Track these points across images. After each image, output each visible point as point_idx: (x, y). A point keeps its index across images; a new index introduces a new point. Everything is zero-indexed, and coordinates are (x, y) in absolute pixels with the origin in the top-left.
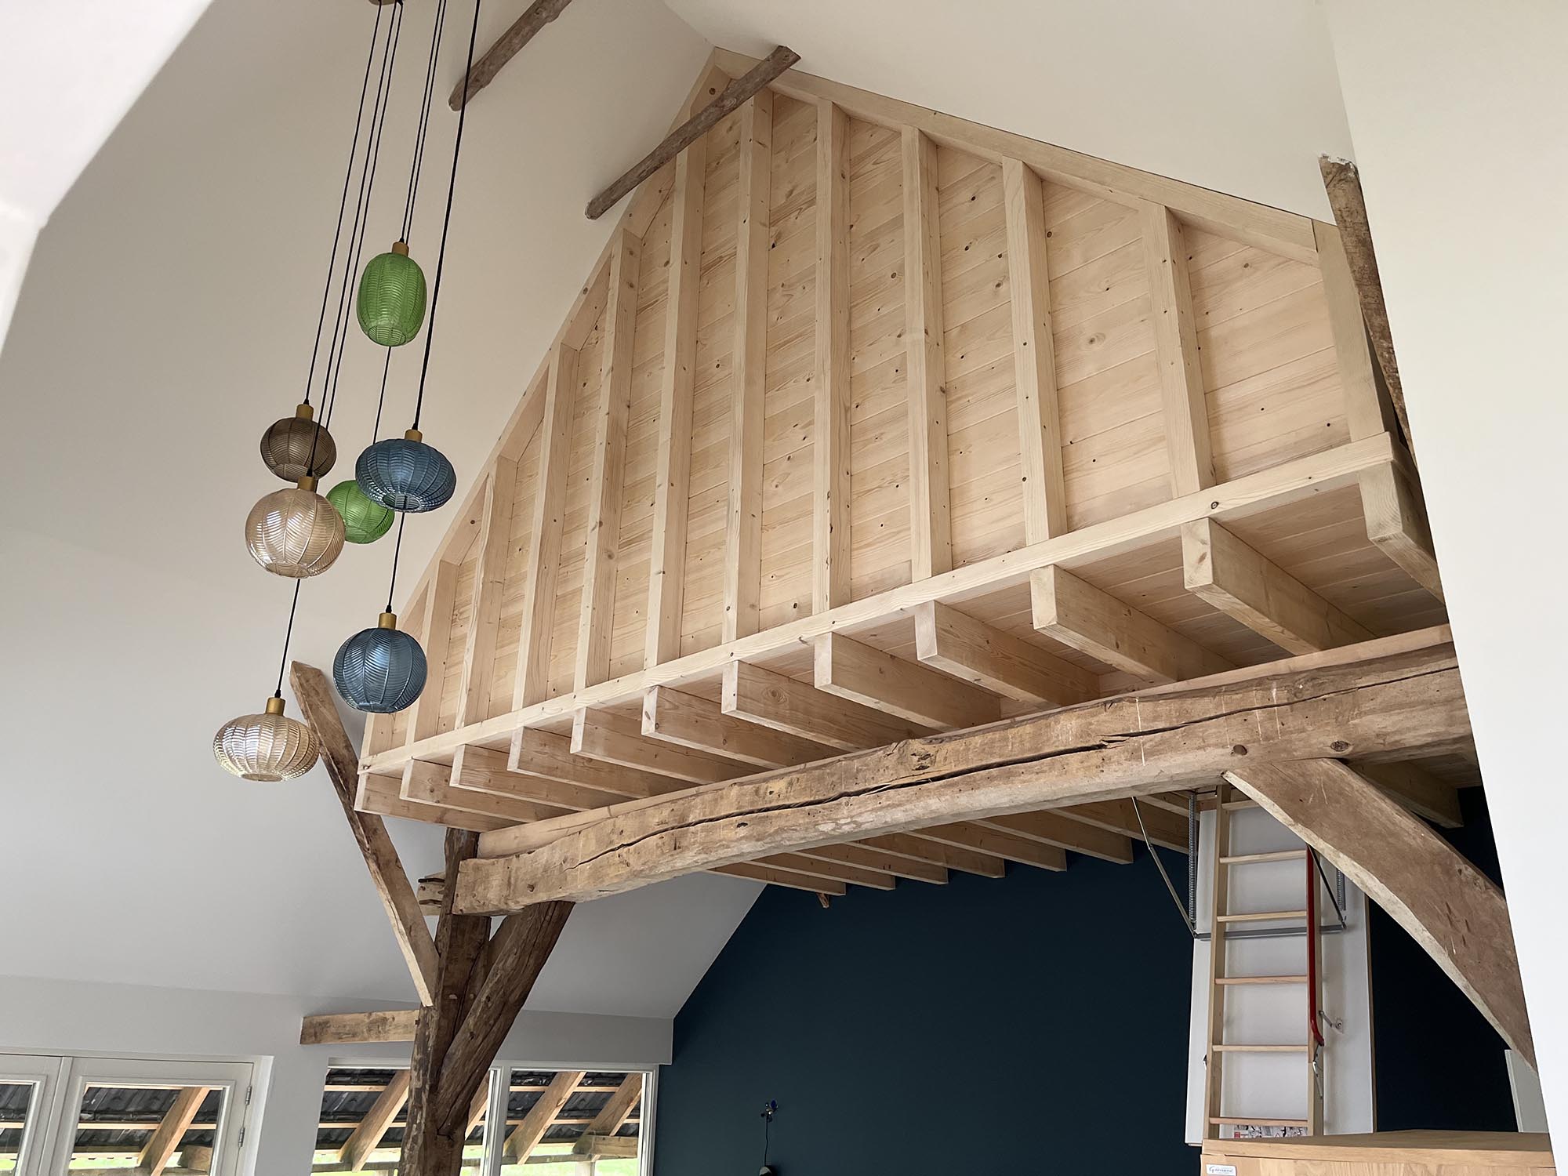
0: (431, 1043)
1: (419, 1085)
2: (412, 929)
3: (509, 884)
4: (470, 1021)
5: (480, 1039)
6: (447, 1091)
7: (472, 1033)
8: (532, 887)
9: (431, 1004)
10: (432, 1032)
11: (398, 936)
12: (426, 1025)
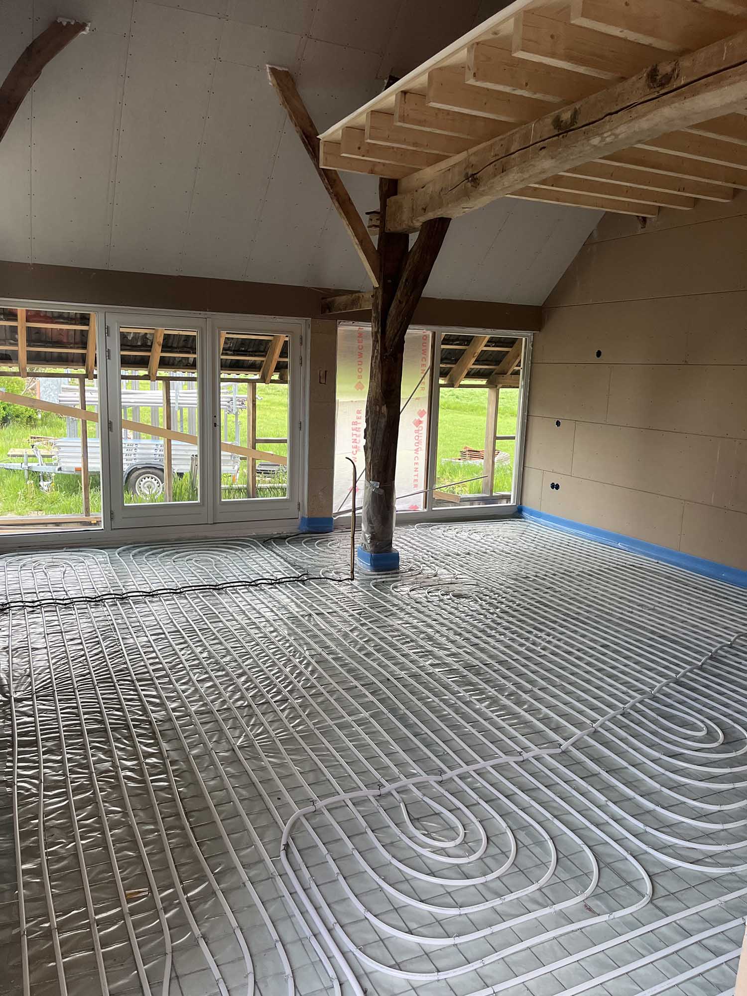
0: (380, 307)
1: (376, 330)
2: (364, 241)
3: (413, 209)
4: (398, 294)
5: (404, 304)
6: (390, 332)
7: (400, 301)
8: (425, 210)
9: (378, 286)
10: (380, 302)
11: (356, 246)
12: (377, 298)
